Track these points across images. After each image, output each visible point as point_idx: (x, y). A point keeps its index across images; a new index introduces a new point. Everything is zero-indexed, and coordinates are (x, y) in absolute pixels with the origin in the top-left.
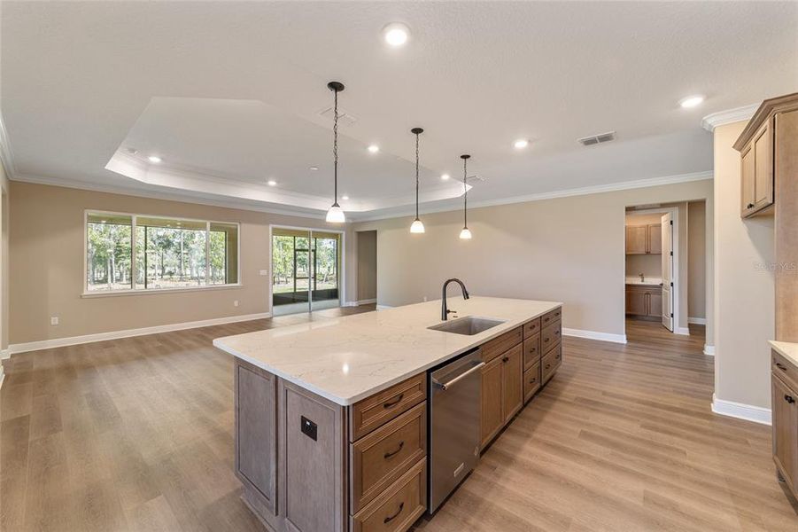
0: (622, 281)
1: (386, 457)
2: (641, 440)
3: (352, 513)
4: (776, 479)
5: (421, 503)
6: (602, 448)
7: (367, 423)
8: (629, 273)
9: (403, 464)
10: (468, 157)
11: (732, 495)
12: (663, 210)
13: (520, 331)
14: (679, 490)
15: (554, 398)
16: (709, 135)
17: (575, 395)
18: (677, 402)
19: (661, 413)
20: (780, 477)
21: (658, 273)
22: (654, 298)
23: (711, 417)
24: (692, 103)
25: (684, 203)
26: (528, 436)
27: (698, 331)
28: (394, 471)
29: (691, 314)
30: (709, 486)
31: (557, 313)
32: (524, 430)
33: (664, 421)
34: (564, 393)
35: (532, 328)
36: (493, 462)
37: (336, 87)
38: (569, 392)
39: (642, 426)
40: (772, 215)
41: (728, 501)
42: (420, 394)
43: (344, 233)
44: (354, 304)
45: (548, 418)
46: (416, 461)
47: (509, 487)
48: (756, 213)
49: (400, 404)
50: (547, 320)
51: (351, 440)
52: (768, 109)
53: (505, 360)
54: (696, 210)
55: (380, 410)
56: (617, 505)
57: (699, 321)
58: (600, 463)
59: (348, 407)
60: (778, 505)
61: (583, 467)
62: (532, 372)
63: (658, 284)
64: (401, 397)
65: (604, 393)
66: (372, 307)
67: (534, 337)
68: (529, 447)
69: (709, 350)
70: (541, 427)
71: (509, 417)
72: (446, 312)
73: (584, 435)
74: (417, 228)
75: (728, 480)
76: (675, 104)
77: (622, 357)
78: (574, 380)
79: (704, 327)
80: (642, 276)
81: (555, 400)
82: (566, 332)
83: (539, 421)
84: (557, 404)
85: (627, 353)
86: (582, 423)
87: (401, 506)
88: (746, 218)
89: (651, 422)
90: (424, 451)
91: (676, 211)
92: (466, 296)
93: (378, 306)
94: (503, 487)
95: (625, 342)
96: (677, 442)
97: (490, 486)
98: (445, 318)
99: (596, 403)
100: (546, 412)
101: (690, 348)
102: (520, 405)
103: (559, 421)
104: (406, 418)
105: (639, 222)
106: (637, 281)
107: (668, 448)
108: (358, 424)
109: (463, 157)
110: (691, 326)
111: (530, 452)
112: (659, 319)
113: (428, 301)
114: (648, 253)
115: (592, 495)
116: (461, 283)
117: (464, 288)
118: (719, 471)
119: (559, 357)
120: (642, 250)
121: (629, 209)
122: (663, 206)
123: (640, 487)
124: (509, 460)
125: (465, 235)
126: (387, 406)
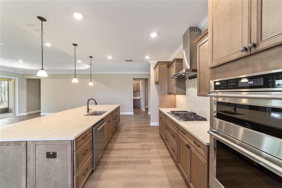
0: (133, 98)
1: (83, 155)
2: (140, 135)
3: (75, 174)
4: (159, 134)
5: (91, 168)
6: (132, 139)
7: (79, 145)
8: (134, 96)
9: (87, 156)
10: (92, 57)
11: (154, 139)
12: (140, 80)
13: (111, 113)
14: (146, 142)
15: (119, 131)
16: (150, 65)
17: (124, 129)
18: (144, 125)
19: (142, 128)
20: (160, 134)
21: (139, 96)
22: (138, 102)
23: (150, 127)
24: (147, 57)
25: (144, 79)
26: (115, 142)
27: (147, 109)
28: (85, 159)
29: (146, 106)
30: (151, 139)
31: (119, 107)
32: (114, 141)
33: (143, 130)
34: (122, 129)
35: (114, 112)
36: (107, 151)
37: (42, 19)
38: (123, 129)
39: (139, 132)
40: (159, 84)
41: (154, 141)
42: (91, 134)
43: (17, 79)
44: (25, 114)
45: (119, 136)
46: (90, 155)
47: (113, 155)
48: (157, 83)
49: (86, 138)
50: (117, 110)
51: (74, 151)
52: (158, 63)
53: (109, 122)
54: (146, 81)
55: (81, 140)
56: (136, 149)
57: (147, 107)
58: (132, 142)
59: (73, 140)
60: (159, 138)
61: (129, 144)
62: (114, 125)
63: (139, 98)
64: (87, 135)
65: (131, 127)
66: (38, 115)
67: (114, 115)
68: (116, 145)
69: (149, 113)
70: (118, 139)
71: (110, 138)
72: (88, 110)
73: (128, 137)
74: (75, 81)
75: (153, 137)
76: (144, 57)
77: (133, 118)
78: (124, 126)
79: (148, 108)
80: (136, 97)
81: (120, 131)
82: (121, 113)
83: (117, 138)
84: (121, 132)
85: (134, 117)
86: (127, 135)
87: (87, 169)
88: (155, 84)
89: (140, 131)
90: (92, 151)
91: (143, 80)
92: (96, 104)
93: (42, 114)
94: (112, 156)
95: (133, 114)
96: (145, 133)
97: (108, 157)
98: (88, 112)
99: (129, 130)
100: (118, 135)
101: (146, 113)
102: (112, 135)
103: (122, 136)
104: (88, 142)
105: (136, 82)
106: (135, 98)
107: (144, 135)
108: (76, 145)
109: (90, 57)
110: (146, 108)
111: (116, 146)
112: (140, 107)
113: (70, 109)
114: (137, 91)
115: (132, 149)
116: (94, 100)
117: (95, 101)
118: (152, 136)
119: (120, 120)
120: (136, 90)
121: (134, 79)
122: (141, 79)
123: (140, 144)
124: (112, 150)
125: (91, 84)
126: (83, 138)
